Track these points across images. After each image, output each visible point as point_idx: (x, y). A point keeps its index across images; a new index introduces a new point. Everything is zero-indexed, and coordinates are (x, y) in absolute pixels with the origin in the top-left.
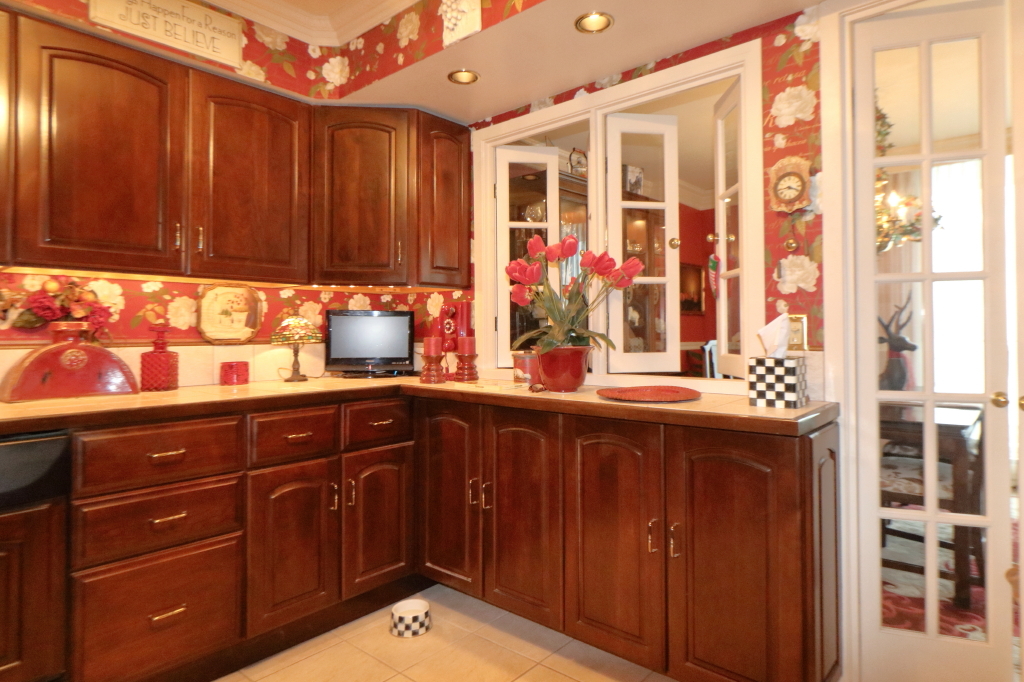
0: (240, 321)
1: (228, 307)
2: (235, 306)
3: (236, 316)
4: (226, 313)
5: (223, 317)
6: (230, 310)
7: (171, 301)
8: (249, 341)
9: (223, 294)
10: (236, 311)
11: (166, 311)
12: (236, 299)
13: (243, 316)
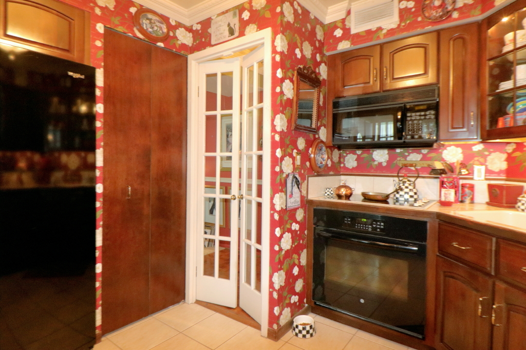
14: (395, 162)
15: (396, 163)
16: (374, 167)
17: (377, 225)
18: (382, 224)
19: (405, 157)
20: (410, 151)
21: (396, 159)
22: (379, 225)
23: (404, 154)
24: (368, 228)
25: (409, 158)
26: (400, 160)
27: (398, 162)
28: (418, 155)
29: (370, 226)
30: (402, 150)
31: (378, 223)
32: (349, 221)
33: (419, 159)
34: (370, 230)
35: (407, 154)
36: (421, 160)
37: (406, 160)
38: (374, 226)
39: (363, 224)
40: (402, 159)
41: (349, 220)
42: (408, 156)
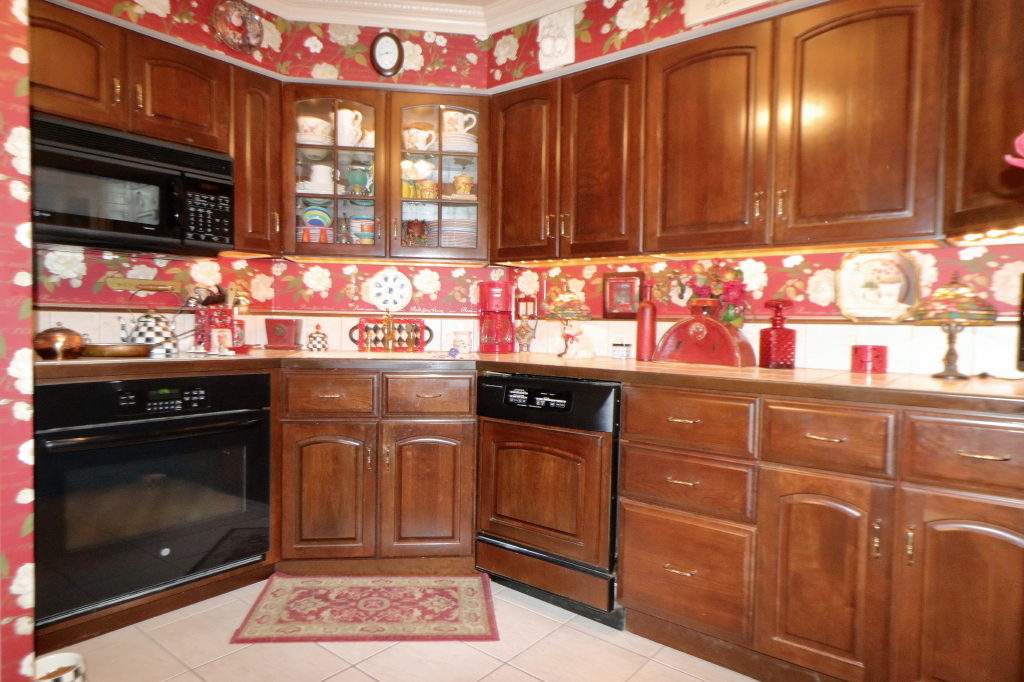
0: (890, 295)
1: (873, 278)
2: (884, 276)
3: (884, 288)
4: (871, 285)
5: (867, 290)
6: (875, 281)
7: (811, 275)
8: (903, 322)
9: (867, 262)
10: (884, 282)
11: (806, 286)
12: (885, 268)
13: (895, 289)
14: (101, 280)
15: (105, 282)
16: (50, 289)
17: (191, 395)
18: (202, 392)
19: (123, 271)
20: (134, 260)
21: (103, 274)
22: (195, 396)
23: (120, 266)
24: (175, 405)
25: (131, 274)
26: (112, 277)
27: (109, 280)
28: (149, 269)
29: (179, 402)
30: (117, 257)
31: (195, 393)
32: (131, 400)
33: (151, 277)
34: (179, 408)
35: (126, 265)
36: (155, 279)
37: (125, 277)
38: (187, 399)
39: (164, 401)
40: (117, 275)
41: (132, 397)
42: (130, 269)
